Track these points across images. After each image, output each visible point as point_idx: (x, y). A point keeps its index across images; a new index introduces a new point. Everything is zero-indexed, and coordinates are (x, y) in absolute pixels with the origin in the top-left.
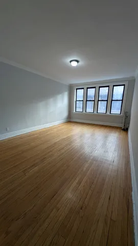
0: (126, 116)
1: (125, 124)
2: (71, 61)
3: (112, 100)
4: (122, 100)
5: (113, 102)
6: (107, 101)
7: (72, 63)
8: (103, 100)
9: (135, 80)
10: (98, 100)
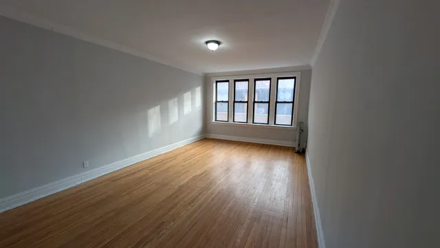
0: (301, 129)
1: (300, 141)
2: (207, 42)
3: (277, 102)
4: (293, 102)
5: (278, 104)
6: (269, 102)
7: (209, 44)
8: (262, 102)
9: (310, 71)
10: (255, 102)
